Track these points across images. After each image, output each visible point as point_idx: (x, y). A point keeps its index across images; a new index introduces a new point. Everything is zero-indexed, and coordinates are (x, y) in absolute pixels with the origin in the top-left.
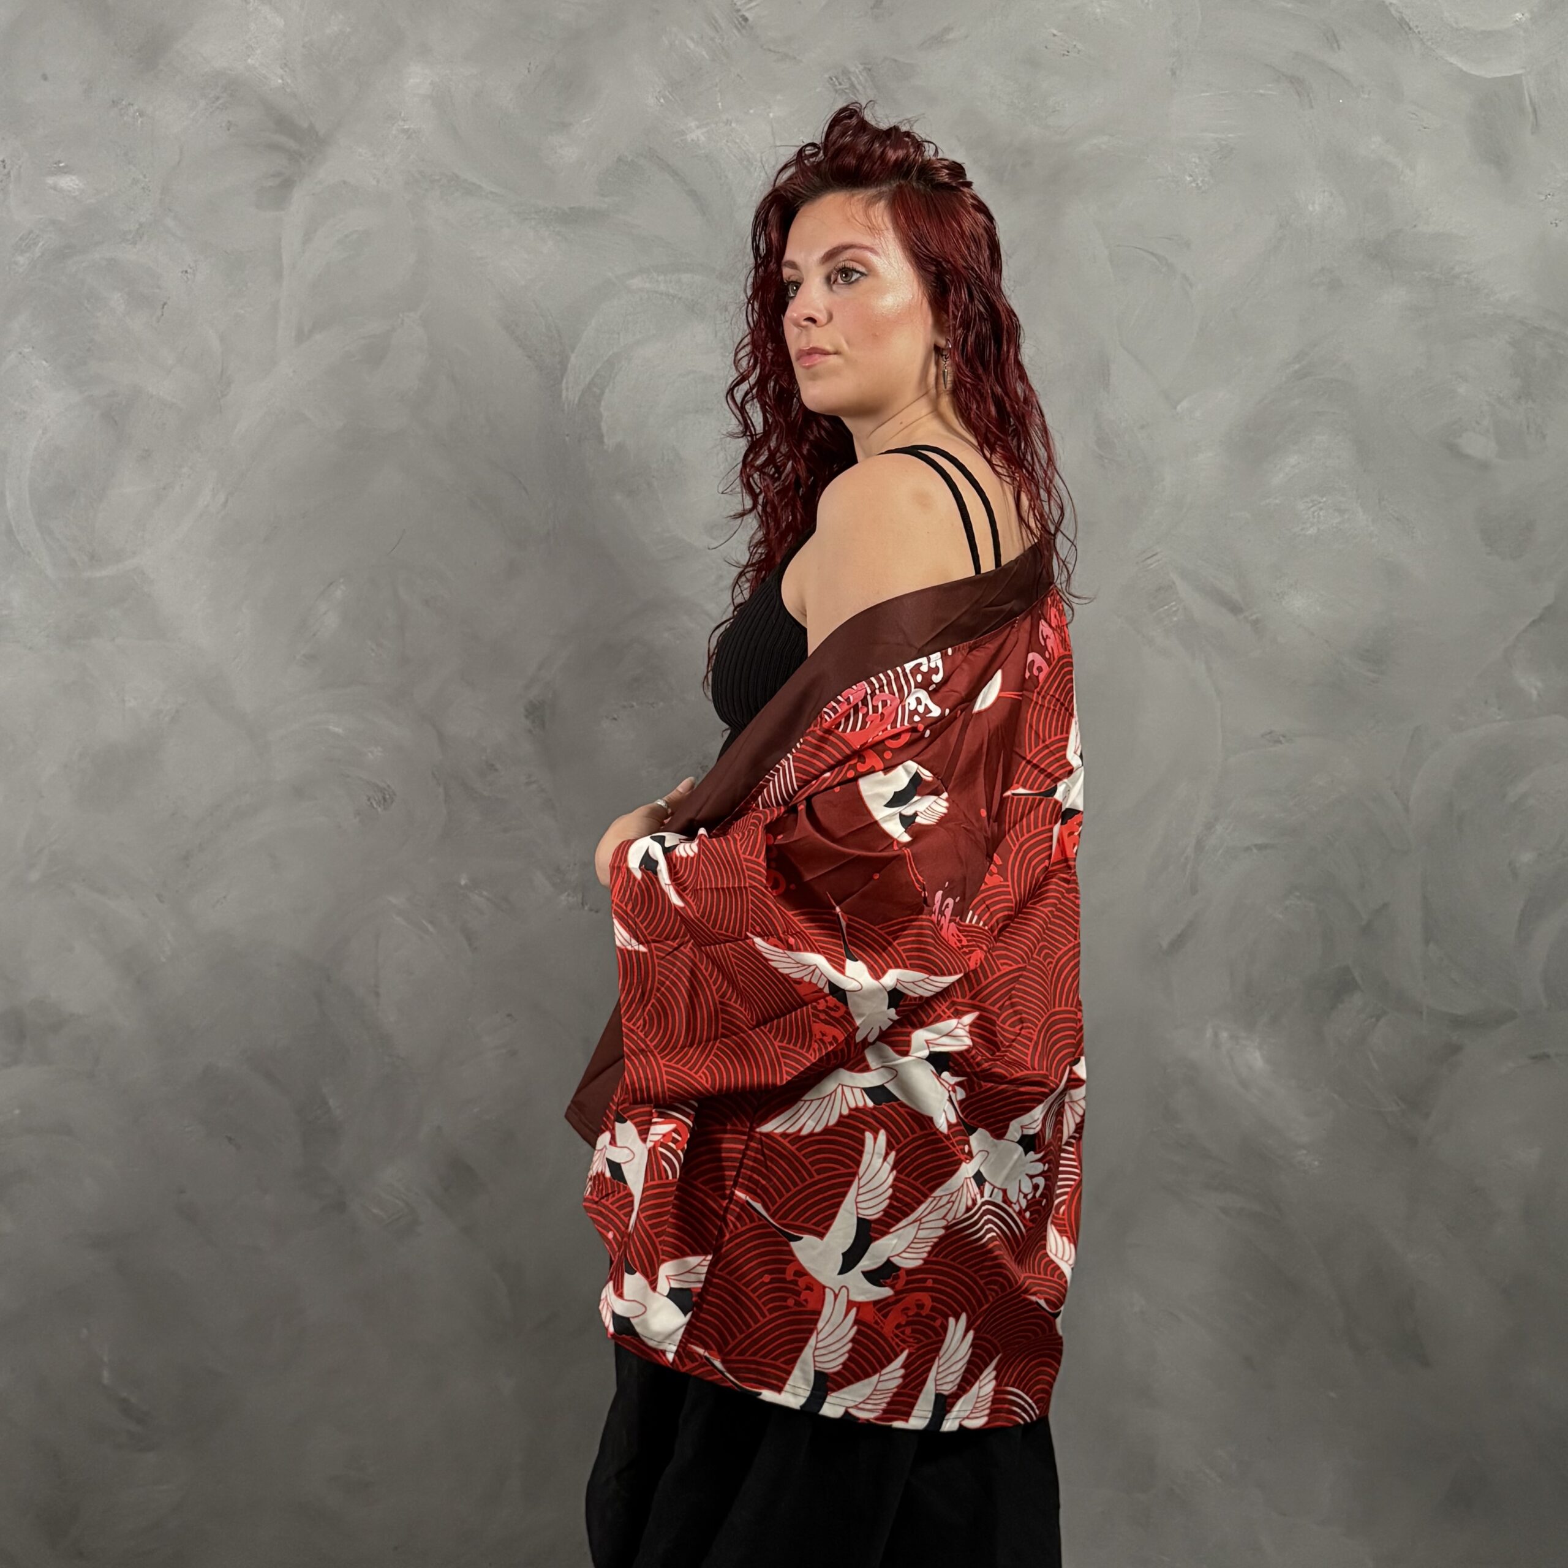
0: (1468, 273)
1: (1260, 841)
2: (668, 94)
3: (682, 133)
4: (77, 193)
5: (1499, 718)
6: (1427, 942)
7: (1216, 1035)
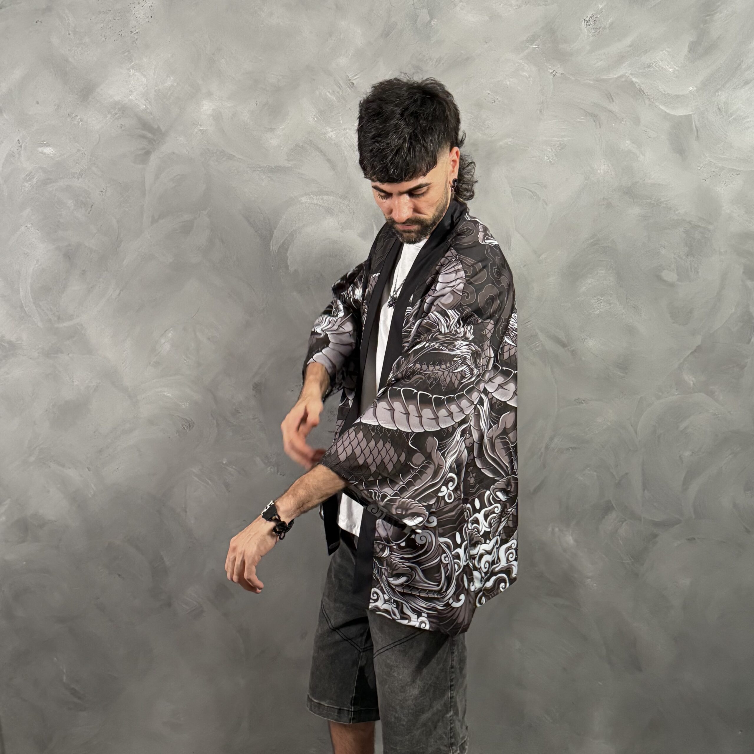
0: (667, 201)
1: (573, 446)
2: (318, 115)
3: (325, 134)
4: (52, 155)
5: (676, 394)
6: (644, 490)
7: (553, 530)
